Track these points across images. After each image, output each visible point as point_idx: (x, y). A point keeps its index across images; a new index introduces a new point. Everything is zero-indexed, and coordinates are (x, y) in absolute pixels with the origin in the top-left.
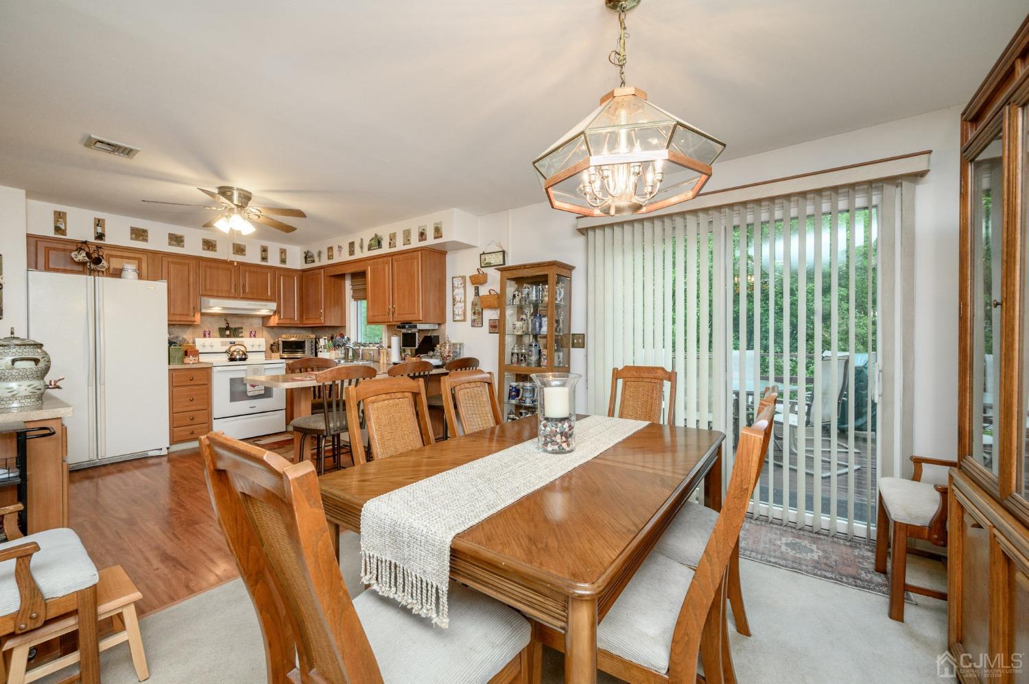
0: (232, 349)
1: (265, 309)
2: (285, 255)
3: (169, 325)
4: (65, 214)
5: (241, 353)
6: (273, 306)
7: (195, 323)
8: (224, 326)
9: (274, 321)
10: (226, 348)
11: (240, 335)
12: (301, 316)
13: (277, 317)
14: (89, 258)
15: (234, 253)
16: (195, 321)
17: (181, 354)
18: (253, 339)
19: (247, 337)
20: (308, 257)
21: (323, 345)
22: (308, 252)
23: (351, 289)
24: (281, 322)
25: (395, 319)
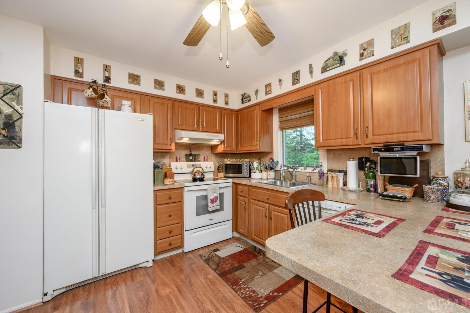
0: (194, 171)
1: (216, 139)
2: (228, 98)
3: (154, 152)
4: (82, 60)
5: (200, 173)
6: (222, 137)
7: (172, 151)
8: (188, 153)
9: (221, 149)
10: (190, 170)
11: (198, 160)
12: (237, 146)
13: (222, 146)
14: (96, 94)
15: (196, 96)
16: (171, 150)
17: (162, 176)
18: (206, 162)
19: (202, 161)
20: (245, 98)
21: (256, 168)
22: (245, 94)
23: (279, 121)
24: (225, 150)
25: (368, 141)
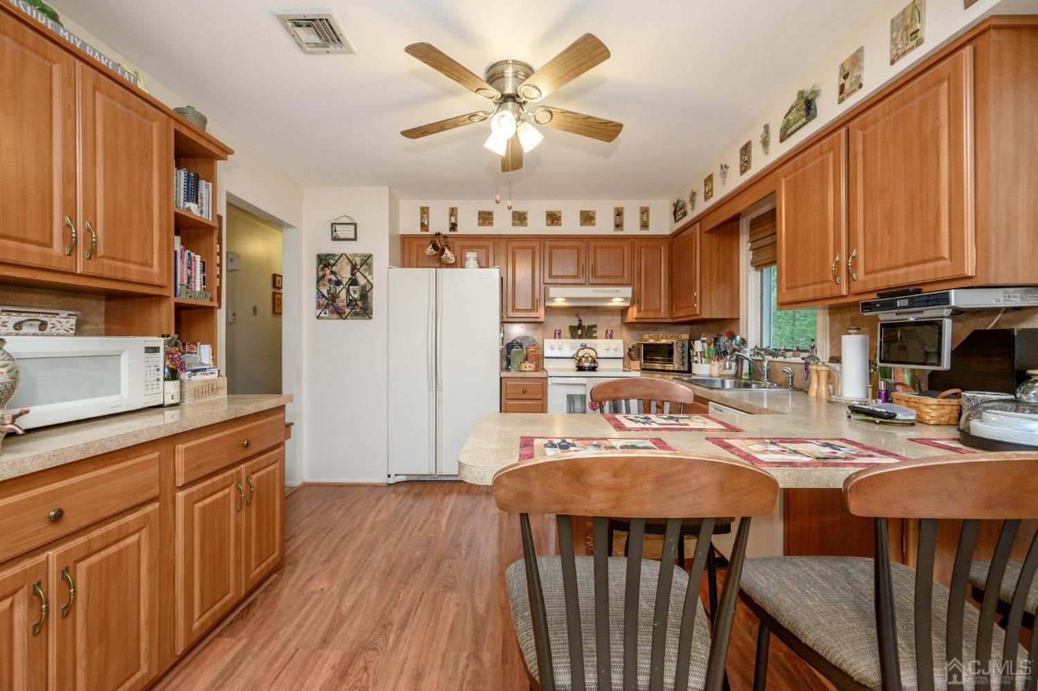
0: (581, 354)
1: (618, 297)
2: (648, 215)
4: (428, 208)
5: (590, 359)
6: (627, 291)
7: (539, 320)
8: (576, 324)
9: (633, 314)
11: (594, 335)
12: (672, 305)
13: (635, 309)
15: (581, 225)
16: (538, 318)
18: (608, 341)
19: (601, 338)
20: (678, 210)
21: (701, 352)
22: (678, 201)
23: (750, 250)
24: (641, 317)
25: (856, 288)
